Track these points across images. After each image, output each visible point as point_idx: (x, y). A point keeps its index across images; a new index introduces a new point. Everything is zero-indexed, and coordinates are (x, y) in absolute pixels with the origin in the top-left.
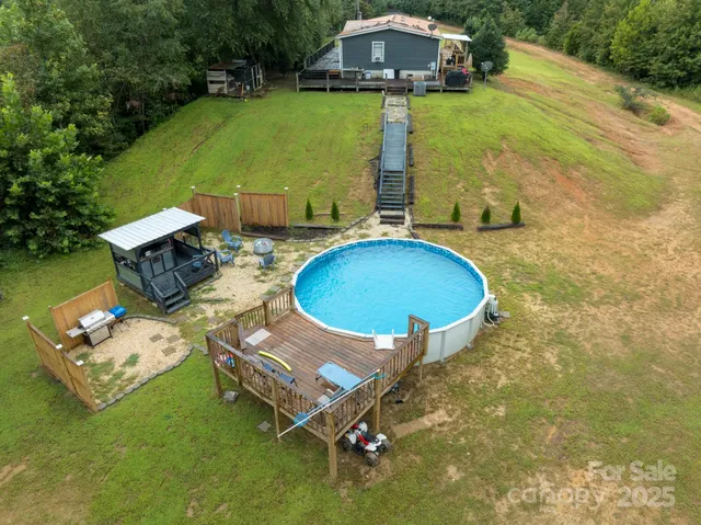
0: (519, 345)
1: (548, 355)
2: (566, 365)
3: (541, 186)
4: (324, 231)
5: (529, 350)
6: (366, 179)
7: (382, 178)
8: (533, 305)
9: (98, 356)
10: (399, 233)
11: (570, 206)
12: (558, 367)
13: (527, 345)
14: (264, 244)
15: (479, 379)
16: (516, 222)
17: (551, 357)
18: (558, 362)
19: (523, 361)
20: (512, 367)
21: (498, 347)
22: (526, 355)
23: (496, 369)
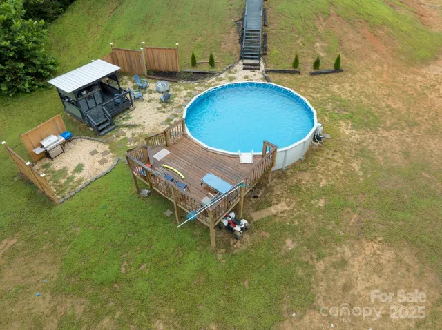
0: (335, 158)
1: (354, 165)
2: (366, 172)
3: (355, 41)
4: (204, 75)
5: (341, 161)
6: (234, 36)
7: (245, 35)
8: (345, 130)
9: (57, 166)
10: (256, 77)
11: (374, 57)
12: (360, 173)
13: (340, 158)
14: (162, 84)
15: (308, 181)
16: (337, 69)
17: (356, 166)
18: (360, 170)
19: (337, 169)
20: (330, 173)
21: (321, 159)
22: (340, 165)
23: (319, 174)
